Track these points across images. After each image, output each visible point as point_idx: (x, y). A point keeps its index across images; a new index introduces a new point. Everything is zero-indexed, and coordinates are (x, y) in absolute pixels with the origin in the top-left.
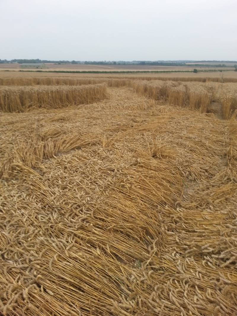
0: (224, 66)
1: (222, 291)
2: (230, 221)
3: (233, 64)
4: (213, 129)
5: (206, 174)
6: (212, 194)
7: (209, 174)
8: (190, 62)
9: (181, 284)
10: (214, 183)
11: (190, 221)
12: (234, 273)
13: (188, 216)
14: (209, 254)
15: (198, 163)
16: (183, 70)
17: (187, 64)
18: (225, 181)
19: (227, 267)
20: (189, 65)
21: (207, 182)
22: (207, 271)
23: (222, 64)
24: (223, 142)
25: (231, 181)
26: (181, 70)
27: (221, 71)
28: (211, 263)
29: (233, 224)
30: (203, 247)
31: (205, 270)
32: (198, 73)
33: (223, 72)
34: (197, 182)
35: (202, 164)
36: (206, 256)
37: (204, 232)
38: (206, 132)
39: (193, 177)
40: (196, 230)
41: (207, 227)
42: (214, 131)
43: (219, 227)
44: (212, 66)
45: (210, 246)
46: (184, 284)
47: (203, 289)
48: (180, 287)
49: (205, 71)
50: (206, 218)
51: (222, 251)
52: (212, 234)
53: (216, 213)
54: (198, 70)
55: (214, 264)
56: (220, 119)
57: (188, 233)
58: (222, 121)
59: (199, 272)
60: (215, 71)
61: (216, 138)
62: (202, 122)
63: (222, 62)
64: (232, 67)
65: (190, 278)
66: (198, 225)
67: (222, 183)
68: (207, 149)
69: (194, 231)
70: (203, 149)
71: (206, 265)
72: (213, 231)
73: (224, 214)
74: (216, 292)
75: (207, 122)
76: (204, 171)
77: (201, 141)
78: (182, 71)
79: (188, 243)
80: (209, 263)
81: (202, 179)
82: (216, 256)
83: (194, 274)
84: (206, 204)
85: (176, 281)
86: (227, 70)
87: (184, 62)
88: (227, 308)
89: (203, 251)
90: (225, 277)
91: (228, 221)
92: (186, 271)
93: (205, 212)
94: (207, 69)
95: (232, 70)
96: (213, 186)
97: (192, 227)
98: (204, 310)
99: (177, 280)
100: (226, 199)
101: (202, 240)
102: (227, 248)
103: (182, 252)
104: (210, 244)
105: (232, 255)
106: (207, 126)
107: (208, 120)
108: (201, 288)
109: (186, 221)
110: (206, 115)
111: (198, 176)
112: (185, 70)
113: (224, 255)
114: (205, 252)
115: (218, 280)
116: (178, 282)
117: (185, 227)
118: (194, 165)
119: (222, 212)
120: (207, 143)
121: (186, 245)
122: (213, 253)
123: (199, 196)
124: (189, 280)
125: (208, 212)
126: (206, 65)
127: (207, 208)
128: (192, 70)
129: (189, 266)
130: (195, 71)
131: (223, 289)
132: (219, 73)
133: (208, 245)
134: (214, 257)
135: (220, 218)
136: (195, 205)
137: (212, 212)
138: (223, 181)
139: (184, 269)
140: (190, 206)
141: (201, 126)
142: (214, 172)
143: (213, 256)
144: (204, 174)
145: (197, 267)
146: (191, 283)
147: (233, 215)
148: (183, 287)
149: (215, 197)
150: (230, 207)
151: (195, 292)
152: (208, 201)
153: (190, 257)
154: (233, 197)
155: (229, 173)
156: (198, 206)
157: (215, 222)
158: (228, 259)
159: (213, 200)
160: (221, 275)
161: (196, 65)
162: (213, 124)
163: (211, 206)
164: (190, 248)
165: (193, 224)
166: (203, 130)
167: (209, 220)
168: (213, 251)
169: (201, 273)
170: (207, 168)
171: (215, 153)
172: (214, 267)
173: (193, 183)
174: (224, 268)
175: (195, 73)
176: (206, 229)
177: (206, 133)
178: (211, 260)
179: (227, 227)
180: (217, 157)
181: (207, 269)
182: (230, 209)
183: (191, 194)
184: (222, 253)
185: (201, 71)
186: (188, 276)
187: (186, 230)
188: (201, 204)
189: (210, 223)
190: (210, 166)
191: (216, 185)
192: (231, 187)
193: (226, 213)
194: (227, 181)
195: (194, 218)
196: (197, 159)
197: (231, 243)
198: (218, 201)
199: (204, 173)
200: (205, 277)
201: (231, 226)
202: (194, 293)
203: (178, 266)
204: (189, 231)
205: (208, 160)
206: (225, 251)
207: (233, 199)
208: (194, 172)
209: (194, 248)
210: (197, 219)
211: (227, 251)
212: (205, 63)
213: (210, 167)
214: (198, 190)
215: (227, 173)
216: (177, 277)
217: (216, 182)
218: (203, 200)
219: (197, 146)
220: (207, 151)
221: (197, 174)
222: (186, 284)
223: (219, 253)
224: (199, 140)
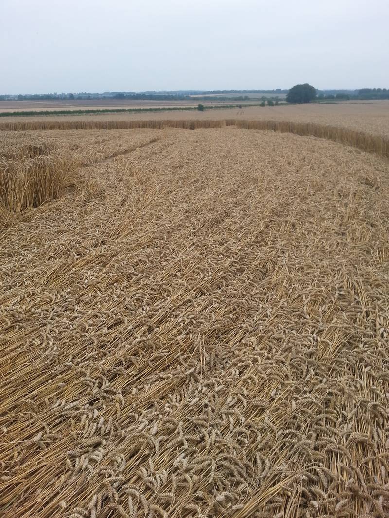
0: (246, 98)
3: (260, 96)
8: (196, 93)
16: (182, 107)
17: (191, 96)
20: (195, 99)
23: (243, 95)
26: (179, 107)
27: (240, 107)
32: (206, 111)
33: (243, 109)
44: (229, 99)
49: (217, 108)
54: (204, 106)
60: (231, 107)
63: (245, 92)
64: (258, 99)
78: (180, 109)
86: (250, 106)
87: (187, 93)
94: (222, 104)
95: (255, 105)
112: (184, 107)
126: (219, 98)
128: (196, 107)
130: (201, 108)
132: (238, 109)
161: (206, 99)
175: (198, 112)
185: (211, 108)
212: (218, 94)
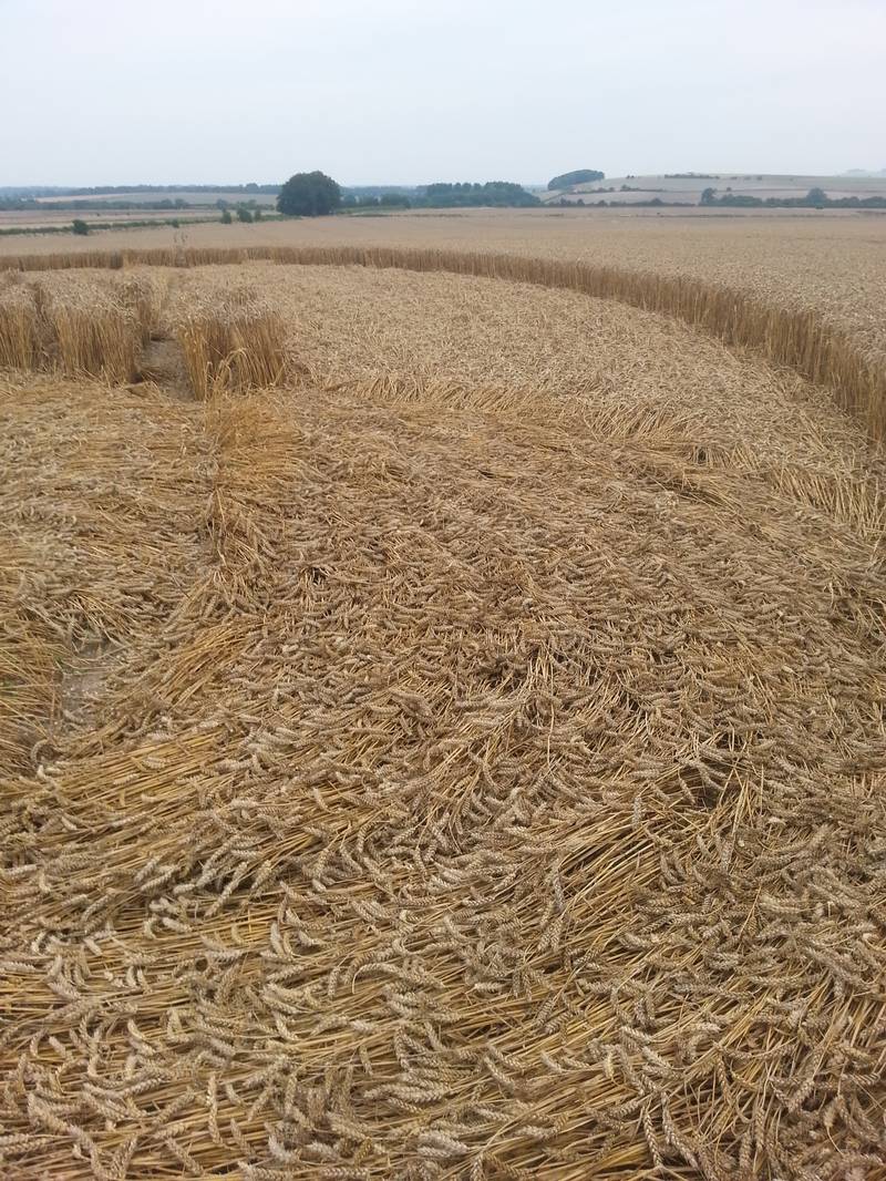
0: (180, 205)
1: (217, 997)
2: (231, 747)
3: (213, 198)
4: (160, 441)
5: (148, 607)
6: (166, 676)
7: (157, 606)
8: (50, 192)
9: (76, 1041)
10: (174, 631)
11: (91, 800)
12: (254, 917)
13: (84, 782)
14: (166, 887)
15: (114, 573)
16: (32, 227)
17: (41, 200)
18: (211, 615)
19: (230, 906)
20: (51, 207)
21: (155, 634)
22: (163, 952)
23: (172, 197)
24: (198, 482)
25: (228, 609)
26: (24, 227)
27: (175, 224)
28: (174, 917)
29: (242, 753)
30: (139, 876)
31: (157, 949)
32: (92, 234)
33: (182, 229)
34: (114, 647)
35: (131, 576)
36: (157, 898)
37: (145, 820)
38: (135, 454)
39: (98, 631)
40: (116, 824)
41: (153, 799)
42: (165, 448)
43: (194, 782)
44: (139, 206)
45: (164, 860)
46: (85, 1036)
47: (157, 1019)
48: (70, 1053)
49: (119, 227)
50: (148, 768)
51: (204, 861)
52: (175, 815)
53: (185, 737)
54: (88, 224)
55: (183, 916)
56: (185, 402)
57: (86, 844)
58: (192, 406)
59: (136, 968)
60: (153, 224)
61: (170, 470)
62: (119, 421)
63: (172, 189)
64: (209, 207)
65: (106, 1005)
66: (123, 803)
67: (203, 626)
68: (142, 518)
69: (111, 830)
70: (126, 521)
71: (159, 930)
72: (178, 801)
73: (210, 731)
74: (199, 1008)
75: (135, 416)
76: (140, 599)
77: (115, 493)
78: (28, 231)
79: (86, 882)
80: (167, 921)
81: (132, 632)
82: (188, 886)
83: (119, 983)
84: (152, 717)
85: (53, 1041)
86: (198, 221)
87: (26, 192)
88: (231, 1042)
89: (143, 888)
90: (223, 945)
91: (224, 749)
92: (87, 987)
93: (145, 748)
94: (124, 218)
95: (214, 220)
96: (173, 646)
97: (102, 816)
98: (162, 1087)
99: (57, 1036)
100: (218, 677)
101: (136, 849)
102: (218, 844)
103: (69, 924)
104: (164, 852)
105: (239, 861)
106: (139, 432)
107: (139, 411)
108: (148, 1021)
109: (76, 804)
110: (131, 390)
111: (115, 623)
112: (38, 227)
113: (210, 873)
114: (151, 889)
115: (201, 965)
116: (63, 1037)
117: (73, 827)
118: (96, 586)
119: (204, 725)
120: (140, 496)
121: (78, 891)
122: (177, 878)
123: (125, 697)
124: (103, 1011)
125: (156, 743)
126: (114, 204)
127: (154, 730)
128: (68, 225)
129: (97, 963)
130: (81, 229)
131: (219, 987)
132: (170, 230)
133: (158, 858)
134: (180, 894)
135: (198, 750)
136: (111, 735)
137: (170, 737)
138: (204, 619)
139: (80, 982)
140: (95, 741)
141: (115, 435)
142: (173, 594)
143: (178, 889)
144: (138, 610)
145: (127, 954)
146: (112, 1020)
147: (240, 724)
148: (81, 1047)
149: (179, 684)
150: (228, 703)
151: (127, 1045)
152: (154, 705)
153: (100, 927)
154: (239, 663)
155: (218, 585)
156: (122, 731)
157: (183, 768)
158: (227, 880)
159: (173, 695)
160: (210, 943)
161: (79, 206)
162: (160, 422)
163: (164, 719)
164: (99, 896)
165: (105, 804)
166: (124, 448)
167: (162, 769)
168: (175, 874)
169: (143, 968)
170: (146, 587)
171: (172, 525)
172: (186, 927)
173: (100, 654)
174: (221, 915)
175: (79, 237)
176: (150, 806)
177: (134, 457)
178: (173, 909)
179: (223, 772)
180: (181, 538)
181: (163, 943)
182: (230, 707)
183: (95, 696)
184: (205, 867)
185: (106, 227)
186: (96, 1000)
187: (83, 834)
188: (134, 722)
189: (165, 778)
190: (159, 578)
191: (182, 639)
192: (230, 632)
193: (215, 724)
194: (217, 614)
195: (104, 781)
196: (107, 563)
197: (232, 821)
198: (189, 692)
199: (138, 605)
200: (161, 976)
201: (234, 764)
202: (124, 1050)
203: (55, 980)
204: (91, 837)
205: (151, 558)
206: (214, 857)
207: (240, 668)
208: (99, 612)
209: (111, 890)
210: (116, 782)
211: (219, 852)
212: (109, 196)
213: (160, 580)
214: (122, 673)
215: (211, 586)
216: (55, 1023)
217: (180, 629)
218: (138, 704)
219: (102, 513)
220: (144, 525)
221: (109, 618)
222: (90, 1031)
223: (196, 871)
224: (110, 490)
